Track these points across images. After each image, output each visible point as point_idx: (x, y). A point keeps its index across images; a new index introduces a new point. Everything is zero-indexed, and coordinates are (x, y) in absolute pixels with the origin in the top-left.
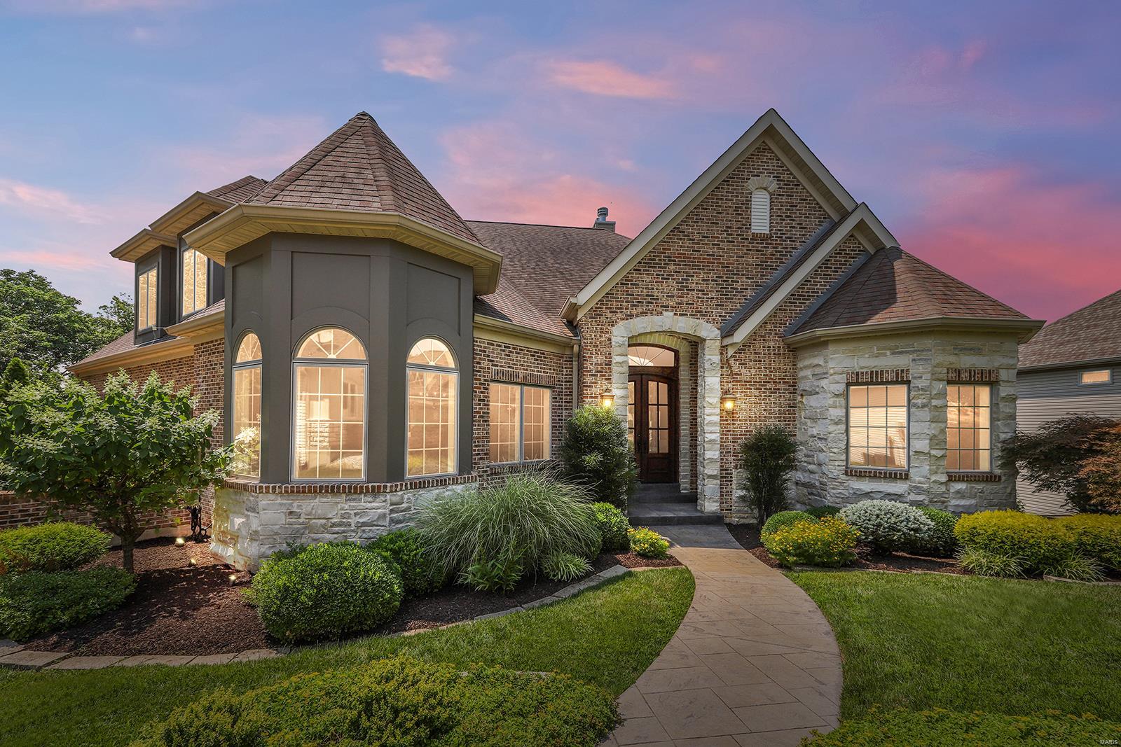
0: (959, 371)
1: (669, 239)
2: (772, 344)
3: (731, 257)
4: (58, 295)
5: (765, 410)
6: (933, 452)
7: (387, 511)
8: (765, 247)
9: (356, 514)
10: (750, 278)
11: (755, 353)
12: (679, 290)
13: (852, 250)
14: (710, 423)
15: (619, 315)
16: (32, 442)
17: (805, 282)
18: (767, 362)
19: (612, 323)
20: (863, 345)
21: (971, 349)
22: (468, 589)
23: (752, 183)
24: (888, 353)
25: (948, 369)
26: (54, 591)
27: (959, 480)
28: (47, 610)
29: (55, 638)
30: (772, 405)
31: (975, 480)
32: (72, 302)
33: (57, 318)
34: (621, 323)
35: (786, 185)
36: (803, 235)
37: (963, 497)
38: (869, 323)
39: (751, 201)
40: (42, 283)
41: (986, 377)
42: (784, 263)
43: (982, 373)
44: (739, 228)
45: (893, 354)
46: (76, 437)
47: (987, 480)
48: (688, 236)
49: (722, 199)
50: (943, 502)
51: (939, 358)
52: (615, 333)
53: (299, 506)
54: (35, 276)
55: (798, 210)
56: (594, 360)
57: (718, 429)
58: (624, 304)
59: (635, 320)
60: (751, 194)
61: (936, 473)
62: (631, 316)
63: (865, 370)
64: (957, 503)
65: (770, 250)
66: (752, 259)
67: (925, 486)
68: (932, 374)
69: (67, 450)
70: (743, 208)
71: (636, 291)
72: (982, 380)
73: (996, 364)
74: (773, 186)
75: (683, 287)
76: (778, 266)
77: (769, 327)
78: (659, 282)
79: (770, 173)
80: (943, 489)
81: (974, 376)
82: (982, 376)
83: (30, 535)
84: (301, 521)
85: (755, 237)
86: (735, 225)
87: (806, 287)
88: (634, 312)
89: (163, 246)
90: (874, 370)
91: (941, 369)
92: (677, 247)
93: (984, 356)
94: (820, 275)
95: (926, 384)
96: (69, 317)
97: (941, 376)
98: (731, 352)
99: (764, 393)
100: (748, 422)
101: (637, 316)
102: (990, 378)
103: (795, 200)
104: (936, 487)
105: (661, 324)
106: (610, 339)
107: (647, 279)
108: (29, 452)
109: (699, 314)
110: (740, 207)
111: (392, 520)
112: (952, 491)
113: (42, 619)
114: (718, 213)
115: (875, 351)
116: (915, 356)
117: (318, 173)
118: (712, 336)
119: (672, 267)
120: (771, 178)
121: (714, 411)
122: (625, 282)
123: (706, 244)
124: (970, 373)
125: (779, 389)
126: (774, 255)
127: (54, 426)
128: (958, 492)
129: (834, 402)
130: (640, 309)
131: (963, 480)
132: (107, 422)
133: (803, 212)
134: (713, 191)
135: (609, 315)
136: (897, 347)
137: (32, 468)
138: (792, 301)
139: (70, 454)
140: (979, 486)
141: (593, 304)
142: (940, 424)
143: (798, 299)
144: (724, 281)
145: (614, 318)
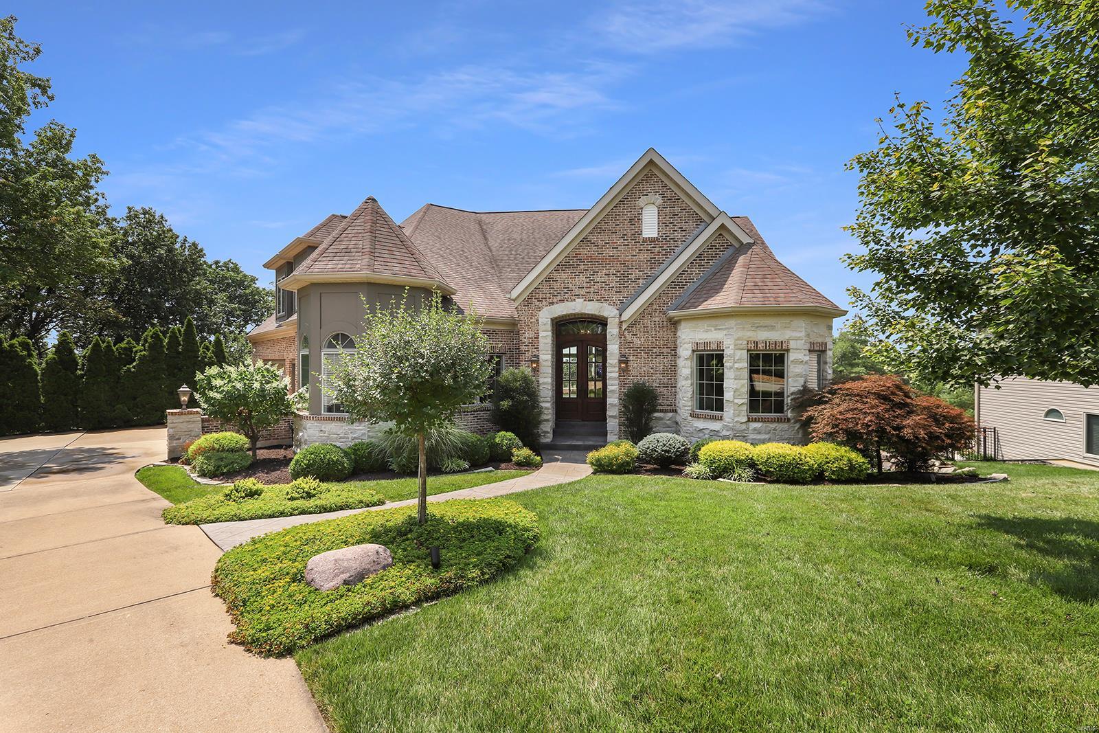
0: (757, 342)
1: (579, 246)
2: (657, 319)
3: (627, 256)
4: (245, 276)
5: (652, 368)
6: (736, 401)
7: (366, 432)
8: (653, 247)
9: (351, 432)
10: (641, 271)
11: (644, 327)
12: (587, 282)
13: (721, 246)
14: (611, 378)
15: (544, 303)
16: (212, 394)
17: (682, 271)
18: (654, 333)
19: (539, 309)
20: (700, 323)
21: (765, 327)
22: (392, 470)
23: (642, 201)
24: (713, 329)
25: (748, 341)
26: (222, 459)
27: (755, 421)
28: (219, 467)
29: (222, 477)
30: (658, 365)
31: (768, 421)
32: (253, 280)
33: (245, 293)
34: (545, 308)
35: (669, 200)
36: (684, 236)
37: (759, 433)
38: (699, 308)
39: (642, 214)
40: (236, 269)
41: (779, 346)
42: (668, 258)
43: (776, 343)
44: (633, 234)
45: (716, 330)
46: (228, 392)
47: (778, 421)
48: (594, 243)
49: (619, 215)
50: (744, 437)
51: (740, 334)
52: (541, 316)
53: (325, 428)
54: (232, 263)
55: (679, 217)
56: (527, 335)
57: (617, 382)
58: (548, 295)
59: (556, 306)
60: (642, 208)
61: (739, 415)
62: (553, 303)
63: (701, 341)
64: (754, 437)
65: (657, 249)
66: (644, 256)
67: (731, 425)
68: (735, 345)
69: (224, 398)
70: (636, 220)
71: (556, 285)
72: (775, 348)
73: (787, 337)
74: (659, 201)
75: (590, 281)
76: (664, 260)
77: (654, 307)
78: (573, 278)
79: (657, 192)
80: (744, 427)
81: (769, 346)
82: (775, 346)
83: (216, 437)
84: (326, 435)
85: (645, 240)
86: (630, 233)
87: (684, 276)
88: (555, 300)
89: (288, 262)
90: (706, 341)
91: (741, 342)
92: (585, 252)
93: (777, 331)
94: (695, 266)
95: (732, 352)
96: (252, 292)
97: (741, 347)
98: (624, 327)
99: (651, 355)
100: (639, 378)
101: (557, 303)
102: (782, 346)
103: (677, 210)
104: (738, 425)
105: (573, 308)
106: (537, 320)
107: (564, 276)
108: (212, 398)
109: (602, 299)
110: (633, 219)
111: (369, 436)
112: (750, 429)
113: (217, 470)
114: (616, 225)
115: (706, 328)
116: (725, 332)
117: (336, 247)
118: (612, 315)
119: (582, 267)
120: (658, 196)
121: (614, 369)
122: (549, 279)
123: (608, 248)
124: (766, 344)
125: (663, 353)
126: (660, 252)
127: (220, 387)
128: (755, 429)
129: (685, 363)
130: (559, 298)
131: (759, 421)
132: (239, 385)
133: (684, 218)
134: (612, 209)
135: (537, 303)
136: (717, 325)
137: (213, 405)
138: (673, 286)
139: (226, 400)
140: (773, 426)
141: (525, 296)
142: (741, 381)
143: (677, 285)
144: (622, 274)
145: (540, 305)
